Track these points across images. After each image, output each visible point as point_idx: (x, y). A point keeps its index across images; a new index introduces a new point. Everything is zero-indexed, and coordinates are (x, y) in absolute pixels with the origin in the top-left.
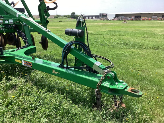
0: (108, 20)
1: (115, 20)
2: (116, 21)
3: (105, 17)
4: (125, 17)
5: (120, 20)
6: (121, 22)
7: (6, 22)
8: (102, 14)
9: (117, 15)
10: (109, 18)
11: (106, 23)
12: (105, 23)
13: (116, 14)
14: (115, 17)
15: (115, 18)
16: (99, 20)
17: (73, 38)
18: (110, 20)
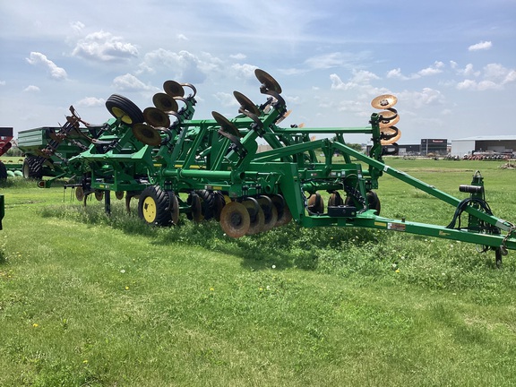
0: (450, 159)
1: (473, 158)
2: (478, 161)
3: (439, 150)
4: (507, 151)
5: (490, 159)
6: (497, 165)
7: (339, 175)
8: (430, 141)
9: (481, 145)
10: (453, 153)
11: (447, 169)
12: (442, 169)
13: (477, 142)
14: (476, 151)
15: (473, 152)
16: (419, 158)
17: (469, 195)
18: (458, 159)
